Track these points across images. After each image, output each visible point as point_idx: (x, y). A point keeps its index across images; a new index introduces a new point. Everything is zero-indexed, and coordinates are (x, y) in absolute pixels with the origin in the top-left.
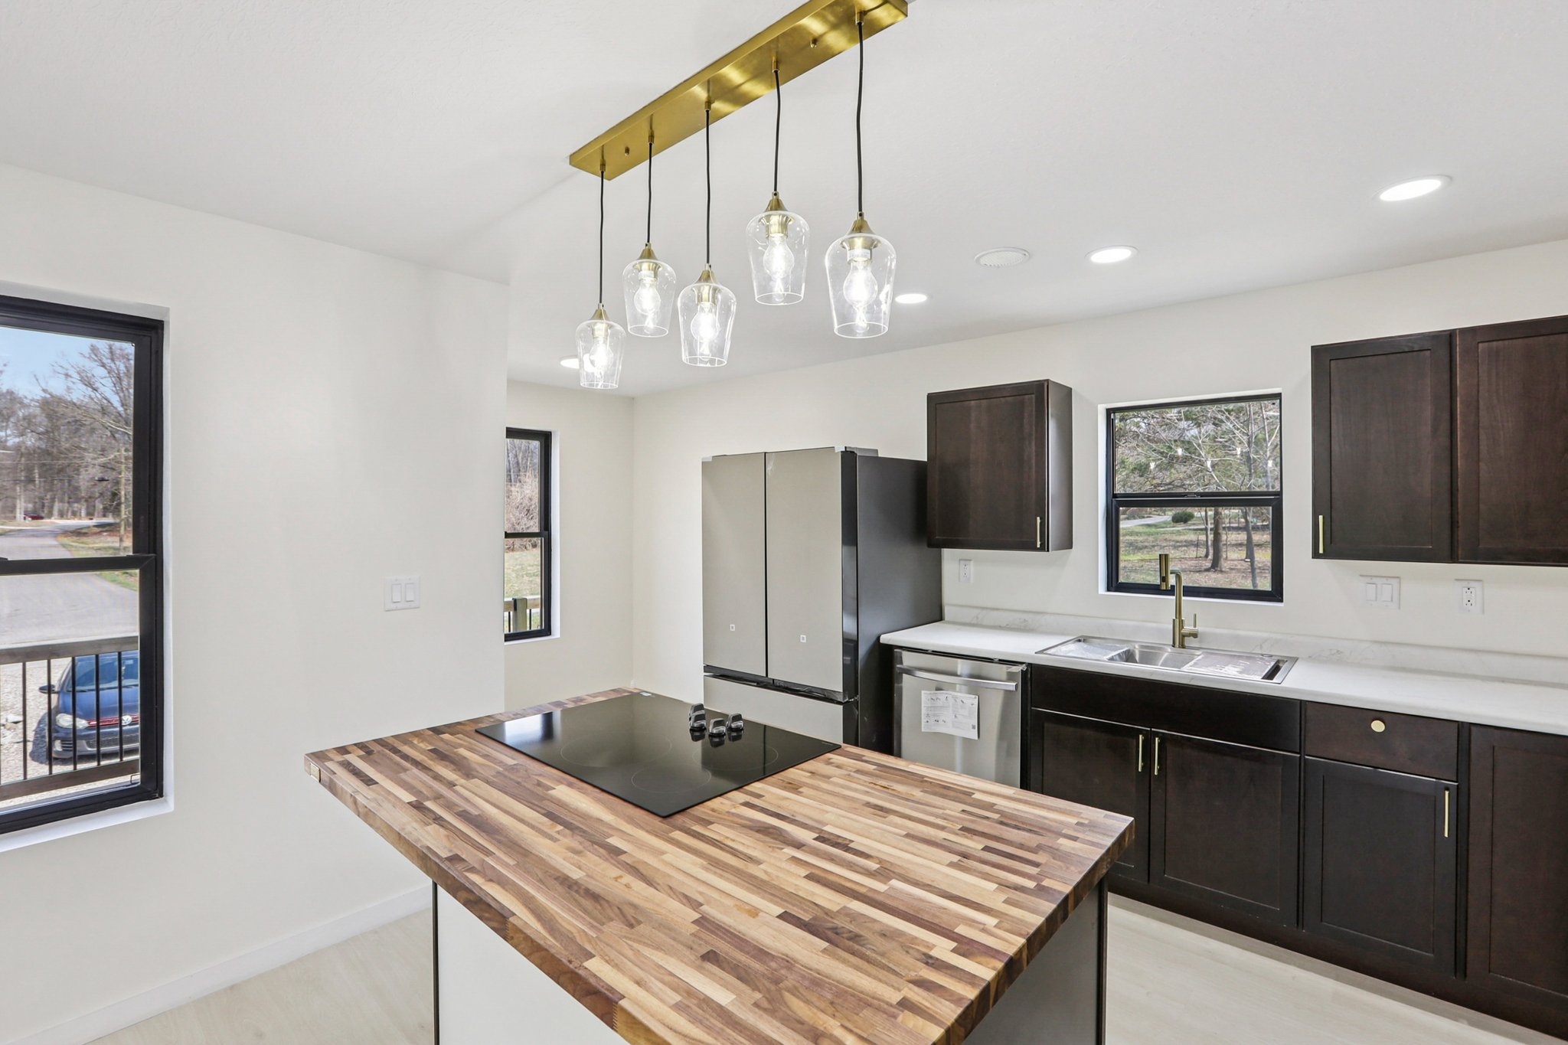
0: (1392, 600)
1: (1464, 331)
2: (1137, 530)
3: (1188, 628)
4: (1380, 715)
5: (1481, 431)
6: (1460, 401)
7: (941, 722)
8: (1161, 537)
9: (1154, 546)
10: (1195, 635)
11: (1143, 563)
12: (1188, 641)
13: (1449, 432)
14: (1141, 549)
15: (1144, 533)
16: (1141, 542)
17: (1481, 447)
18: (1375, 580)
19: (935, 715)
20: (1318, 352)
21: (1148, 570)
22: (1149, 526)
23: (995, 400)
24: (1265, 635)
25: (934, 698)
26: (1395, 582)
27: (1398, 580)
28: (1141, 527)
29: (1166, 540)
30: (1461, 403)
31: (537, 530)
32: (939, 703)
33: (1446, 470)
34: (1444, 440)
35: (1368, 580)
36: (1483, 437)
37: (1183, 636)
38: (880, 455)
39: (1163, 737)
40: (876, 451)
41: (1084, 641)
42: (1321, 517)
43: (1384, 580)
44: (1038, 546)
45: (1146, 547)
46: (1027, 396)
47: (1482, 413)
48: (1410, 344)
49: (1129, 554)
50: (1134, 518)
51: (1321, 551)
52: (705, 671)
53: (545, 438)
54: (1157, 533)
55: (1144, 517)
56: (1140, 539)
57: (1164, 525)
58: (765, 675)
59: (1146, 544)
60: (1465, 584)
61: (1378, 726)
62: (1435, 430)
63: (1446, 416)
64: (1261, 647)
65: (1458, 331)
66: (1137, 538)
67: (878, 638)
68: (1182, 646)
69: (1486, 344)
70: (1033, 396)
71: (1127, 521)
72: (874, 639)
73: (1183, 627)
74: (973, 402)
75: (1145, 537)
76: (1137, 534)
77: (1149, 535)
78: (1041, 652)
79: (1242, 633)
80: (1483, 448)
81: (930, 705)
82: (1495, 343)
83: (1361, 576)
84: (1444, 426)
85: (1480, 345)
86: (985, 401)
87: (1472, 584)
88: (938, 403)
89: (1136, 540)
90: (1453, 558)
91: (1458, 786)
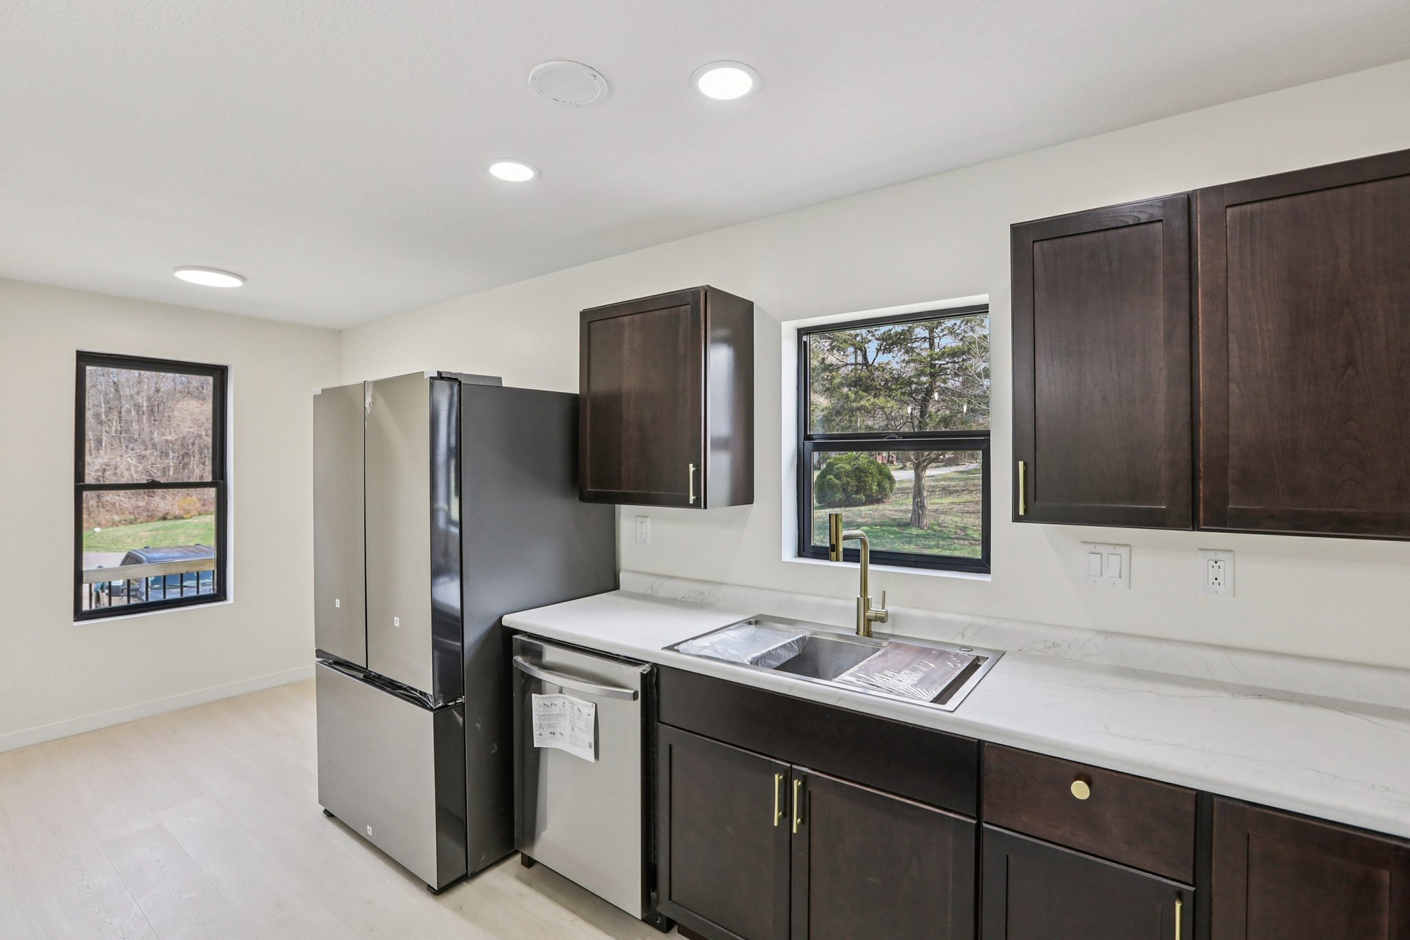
0: (1120, 576)
1: (1206, 192)
2: (951, 476)
3: (875, 608)
4: (1086, 773)
5: (1231, 336)
6: (1202, 292)
7: (557, 735)
8: (970, 482)
9: (963, 490)
10: (882, 619)
11: (953, 506)
12: (876, 627)
13: (1188, 338)
14: (952, 493)
15: (957, 479)
16: (953, 487)
17: (1231, 361)
18: (1100, 549)
19: (550, 726)
20: (1019, 232)
21: (957, 512)
22: (962, 472)
23: (649, 313)
24: (968, 619)
25: (548, 703)
26: (1124, 551)
27: (1128, 548)
28: (955, 474)
29: (974, 485)
30: (1204, 296)
31: (209, 479)
32: (555, 711)
33: (1184, 395)
34: (1182, 352)
35: (1091, 548)
36: (1233, 345)
37: (869, 621)
38: (503, 385)
39: (805, 779)
40: (500, 379)
41: (757, 623)
42: (1021, 464)
43: (1111, 549)
44: (691, 502)
45: (957, 491)
46: (682, 308)
47: (1233, 309)
48: (1136, 214)
49: (941, 498)
50: (951, 466)
51: (1021, 512)
52: (317, 657)
53: (220, 373)
54: (967, 479)
55: (958, 465)
56: (953, 484)
57: (975, 472)
58: (365, 667)
59: (957, 488)
60: (1211, 555)
61: (1080, 790)
62: (1168, 338)
63: (1184, 315)
64: (963, 636)
65: (1198, 192)
66: (950, 483)
67: (500, 619)
68: (869, 634)
69: (1237, 209)
70: (689, 306)
71: (944, 468)
72: (495, 619)
73: (868, 609)
74: (626, 318)
75: (957, 483)
76: (951, 479)
77: (960, 481)
78: (671, 648)
79: (941, 615)
80: (1234, 361)
81: (542, 713)
82: (1249, 206)
83: (1083, 542)
84: (1182, 330)
85: (1229, 210)
86: (639, 315)
87: (1220, 556)
88: (593, 321)
89: (950, 485)
90: (1193, 523)
91: (1195, 891)
